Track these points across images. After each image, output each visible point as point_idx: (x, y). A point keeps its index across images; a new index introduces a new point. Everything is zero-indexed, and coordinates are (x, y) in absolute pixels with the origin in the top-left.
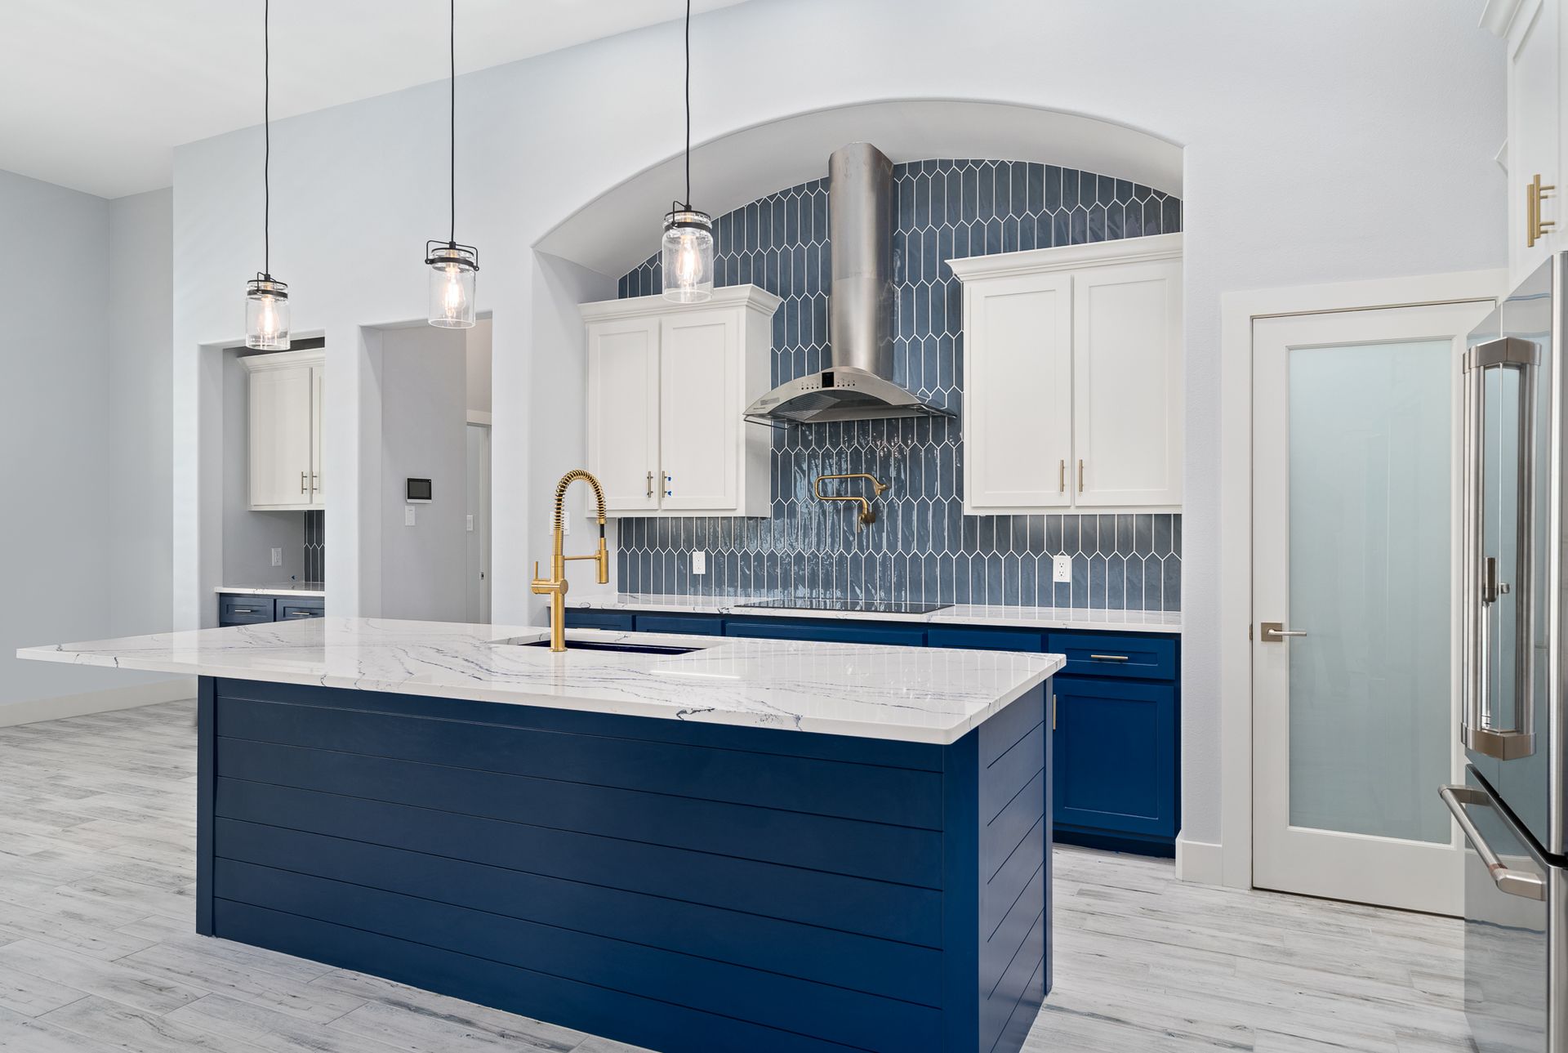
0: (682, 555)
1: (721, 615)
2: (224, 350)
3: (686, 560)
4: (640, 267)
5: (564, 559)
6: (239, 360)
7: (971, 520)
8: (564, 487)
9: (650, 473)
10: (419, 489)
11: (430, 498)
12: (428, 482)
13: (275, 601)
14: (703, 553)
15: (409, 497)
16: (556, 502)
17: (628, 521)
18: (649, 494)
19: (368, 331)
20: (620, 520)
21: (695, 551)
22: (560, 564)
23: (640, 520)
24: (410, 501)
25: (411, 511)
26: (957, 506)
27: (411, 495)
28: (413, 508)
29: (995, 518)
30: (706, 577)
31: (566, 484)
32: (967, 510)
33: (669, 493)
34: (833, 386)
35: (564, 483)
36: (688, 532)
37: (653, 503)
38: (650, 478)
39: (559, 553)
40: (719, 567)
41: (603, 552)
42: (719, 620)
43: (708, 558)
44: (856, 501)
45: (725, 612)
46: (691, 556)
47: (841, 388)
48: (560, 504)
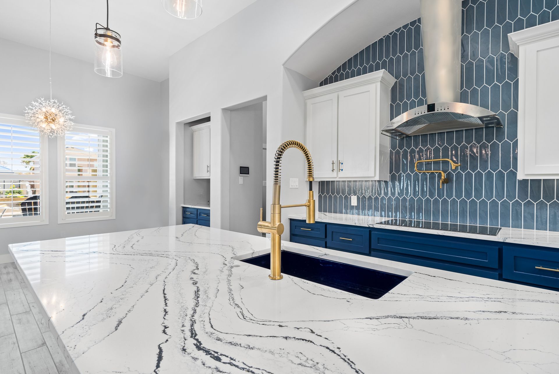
0: (346, 197)
1: (369, 228)
2: (185, 124)
3: (347, 199)
4: (328, 77)
5: (281, 207)
6: (190, 128)
7: (524, 182)
8: (282, 152)
9: (333, 161)
10: (244, 170)
11: (248, 174)
12: (248, 168)
13: (197, 210)
14: (356, 196)
15: (241, 174)
16: (275, 163)
17: (323, 182)
18: (333, 170)
19: (225, 110)
20: (319, 182)
21: (352, 195)
22: (277, 211)
23: (328, 182)
24: (241, 175)
25: (241, 179)
26: (514, 174)
27: (241, 173)
28: (242, 177)
29: (542, 180)
30: (357, 208)
31: (283, 150)
32: (520, 176)
33: (342, 170)
34: (435, 111)
35: (282, 149)
36: (349, 187)
37: (334, 174)
38: (333, 163)
39: (277, 203)
40: (364, 203)
41: (312, 201)
42: (368, 230)
43: (358, 198)
44: (437, 173)
45: (371, 226)
46: (350, 198)
47: (440, 111)
48: (278, 165)
